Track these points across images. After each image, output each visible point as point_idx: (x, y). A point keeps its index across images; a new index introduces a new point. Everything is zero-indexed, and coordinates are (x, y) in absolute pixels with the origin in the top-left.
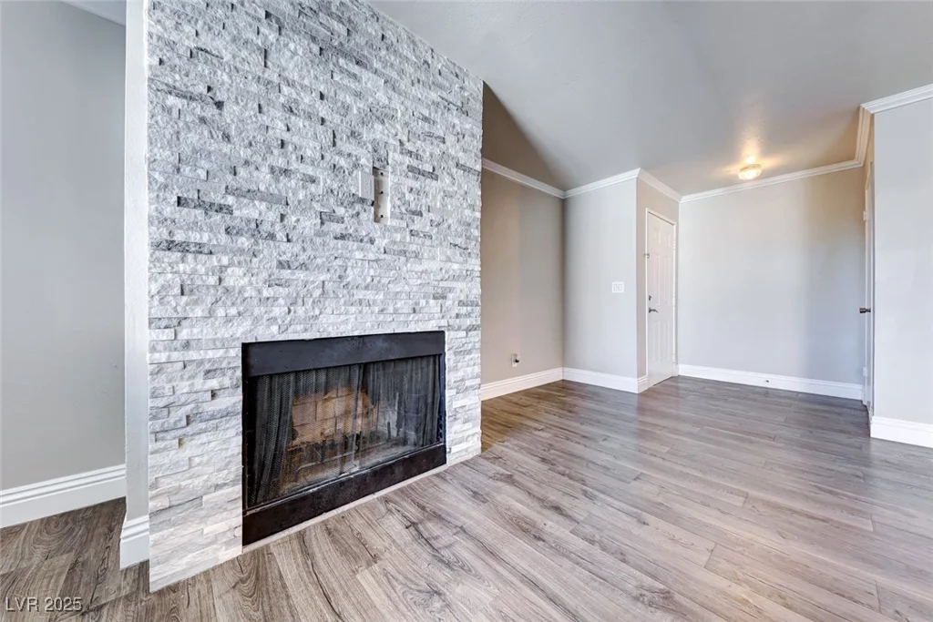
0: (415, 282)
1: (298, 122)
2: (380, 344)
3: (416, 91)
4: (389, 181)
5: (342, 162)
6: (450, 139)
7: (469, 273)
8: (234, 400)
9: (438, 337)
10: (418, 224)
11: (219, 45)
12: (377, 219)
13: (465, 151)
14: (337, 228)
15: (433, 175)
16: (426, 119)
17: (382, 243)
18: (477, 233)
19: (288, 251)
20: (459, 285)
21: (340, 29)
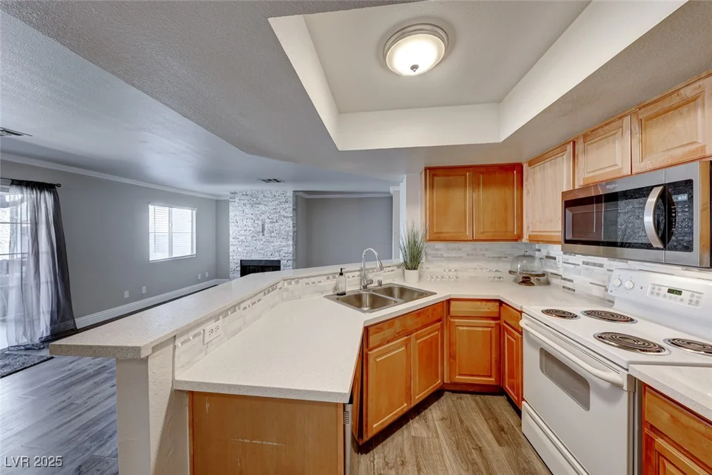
0: (272, 248)
1: (248, 220)
2: (263, 262)
3: (272, 204)
4: (266, 226)
5: (256, 225)
6: (281, 211)
7: (288, 245)
8: (239, 268)
9: (279, 261)
10: (273, 235)
11: (237, 213)
12: (263, 235)
13: (286, 212)
14: (255, 238)
15: (277, 222)
16: (274, 209)
17: (264, 240)
18: (291, 234)
19: (247, 244)
20: (284, 248)
21: (255, 199)
